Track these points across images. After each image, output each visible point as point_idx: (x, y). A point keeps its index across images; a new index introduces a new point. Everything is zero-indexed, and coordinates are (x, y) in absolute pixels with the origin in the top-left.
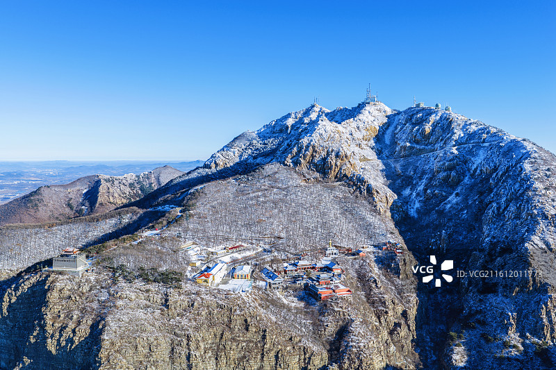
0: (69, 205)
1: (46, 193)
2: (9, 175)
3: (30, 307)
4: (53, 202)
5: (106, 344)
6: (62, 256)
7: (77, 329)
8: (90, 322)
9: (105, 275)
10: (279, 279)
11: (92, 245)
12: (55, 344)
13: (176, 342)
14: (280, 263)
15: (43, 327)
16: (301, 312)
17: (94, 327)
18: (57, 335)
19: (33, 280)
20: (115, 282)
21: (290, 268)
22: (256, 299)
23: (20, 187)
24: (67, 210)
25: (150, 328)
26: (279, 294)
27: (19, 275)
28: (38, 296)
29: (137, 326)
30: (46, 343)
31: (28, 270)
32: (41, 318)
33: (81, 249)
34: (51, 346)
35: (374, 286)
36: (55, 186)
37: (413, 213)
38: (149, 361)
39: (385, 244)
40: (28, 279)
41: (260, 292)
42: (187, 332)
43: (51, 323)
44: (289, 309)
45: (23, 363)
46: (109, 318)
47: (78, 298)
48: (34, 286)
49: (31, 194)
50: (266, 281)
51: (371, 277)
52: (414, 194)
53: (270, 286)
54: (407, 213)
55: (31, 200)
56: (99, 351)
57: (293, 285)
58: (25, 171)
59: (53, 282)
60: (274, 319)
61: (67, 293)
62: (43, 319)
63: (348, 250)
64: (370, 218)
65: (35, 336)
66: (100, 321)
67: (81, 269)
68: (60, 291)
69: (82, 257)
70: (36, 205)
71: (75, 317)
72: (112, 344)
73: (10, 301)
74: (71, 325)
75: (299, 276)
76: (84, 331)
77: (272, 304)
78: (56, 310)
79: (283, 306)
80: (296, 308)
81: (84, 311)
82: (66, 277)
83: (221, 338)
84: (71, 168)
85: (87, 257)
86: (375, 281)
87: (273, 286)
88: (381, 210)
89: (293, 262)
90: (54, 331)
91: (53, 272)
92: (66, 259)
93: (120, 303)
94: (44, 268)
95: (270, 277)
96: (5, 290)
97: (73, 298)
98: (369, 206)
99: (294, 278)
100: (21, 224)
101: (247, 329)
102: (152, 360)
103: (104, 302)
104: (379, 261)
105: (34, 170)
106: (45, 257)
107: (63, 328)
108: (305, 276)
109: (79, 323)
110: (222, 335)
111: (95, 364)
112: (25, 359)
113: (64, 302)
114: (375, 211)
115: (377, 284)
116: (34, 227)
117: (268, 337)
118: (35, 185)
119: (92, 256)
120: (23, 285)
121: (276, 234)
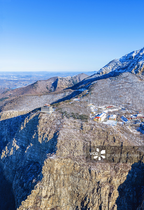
0: (47, 88)
1: (39, 83)
2: (27, 76)
3: (33, 125)
4: (41, 87)
5: (59, 141)
6: (44, 107)
7: (49, 135)
8: (53, 133)
9: (59, 115)
10: (129, 122)
11: (54, 103)
12: (41, 139)
13: (85, 144)
14: (129, 114)
15: (37, 133)
16: (138, 137)
17: (55, 134)
18: (42, 136)
19: (34, 115)
20: (63, 118)
21: (134, 117)
22: (118, 129)
23: (31, 81)
24: (46, 90)
25: (75, 137)
26: (128, 128)
27: (30, 113)
28: (35, 121)
29: (71, 135)
30: (38, 139)
31: (33, 111)
32: (37, 129)
33: (51, 105)
34: (40, 140)
36: (42, 81)
38: (75, 150)
40: (33, 114)
41: (120, 126)
42: (90, 140)
43: (40, 132)
44: (133, 135)
45: (30, 145)
46: (60, 132)
47: (49, 123)
48: (34, 117)
49: (34, 84)
50: (123, 122)
53: (124, 124)
55: (34, 85)
56: (56, 144)
57: (135, 124)
58: (33, 75)
59: (41, 116)
60: (126, 138)
61: (46, 121)
62: (37, 130)
65: (34, 136)
66: (57, 132)
67: (51, 112)
68: (43, 120)
69: (51, 108)
70: (36, 87)
71: (48, 130)
72: (61, 142)
73: (26, 122)
74: (47, 133)
75: (138, 121)
76: (51, 136)
77: (126, 132)
78: (42, 127)
79: (130, 133)
80: (136, 134)
81: (51, 128)
82: (46, 115)
83: (104, 144)
84: (48, 74)
85: (53, 108)
87: (126, 124)
89: (135, 114)
90: (41, 135)
91: (41, 112)
92: (46, 108)
93: (64, 126)
94: (38, 111)
95: (125, 120)
96: (25, 118)
97: (48, 123)
99: (135, 121)
100: (31, 94)
101: (115, 141)
102: (76, 150)
103: (59, 125)
105: (35, 74)
106: (38, 107)
107: (44, 134)
108: (140, 121)
109: (50, 132)
110: (104, 143)
111: (55, 149)
112: (31, 144)
113: (44, 124)
116: (35, 95)
118: (36, 80)
119: (55, 107)
120: (31, 116)
121: (127, 102)
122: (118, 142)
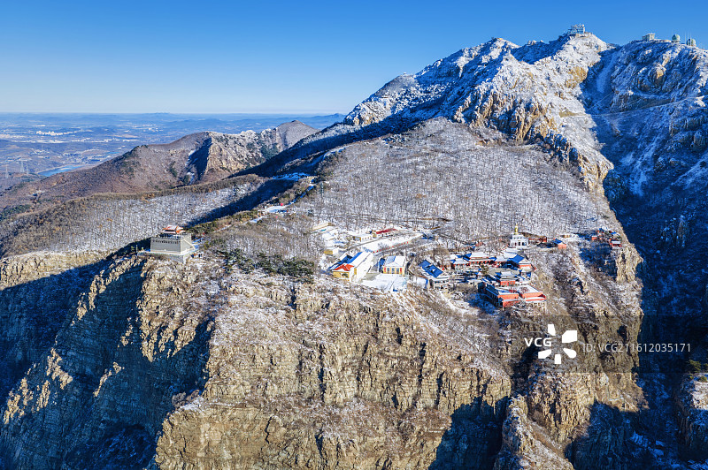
0: (172, 171)
1: (142, 153)
2: (99, 131)
3: (122, 300)
4: (151, 168)
5: (215, 352)
6: (162, 235)
7: (179, 331)
8: (196, 323)
9: (215, 262)
10: (444, 277)
11: (197, 222)
12: (153, 348)
13: (305, 354)
14: (446, 254)
15: (137, 326)
16: (473, 323)
17: (201, 329)
18: (155, 336)
19: (126, 265)
20: (227, 272)
21: (460, 261)
22: (411, 302)
23: (112, 146)
24: (169, 177)
25: (271, 334)
26: (444, 296)
27: (110, 258)
28: (132, 287)
29: (255, 330)
30: (141, 346)
31: (120, 253)
32: (135, 314)
33: (186, 228)
34: (148, 351)
35: (578, 290)
36: (154, 146)
37: (636, 189)
38: (270, 377)
39: (595, 233)
40: (120, 263)
41: (418, 293)
42: (319, 342)
43: (148, 322)
44: (457, 318)
45: (113, 371)
46: (219, 319)
47: (181, 290)
48: (127, 273)
49: (125, 156)
50: (425, 278)
51: (574, 277)
52: (639, 162)
53: (431, 285)
54: (628, 189)
55: (125, 163)
56: (206, 360)
57: (464, 285)
58: (120, 126)
59: (150, 268)
60: (436, 329)
61: (167, 284)
62: (138, 315)
63: (541, 239)
64: (574, 195)
65: (127, 338)
66: (208, 322)
67: (185, 253)
68: (159, 280)
69: (186, 240)
70: (131, 170)
71: (177, 315)
72: (224, 352)
73: (98, 291)
74: (173, 325)
75: (472, 273)
76: (188, 333)
77: (434, 310)
78: (154, 305)
79: (449, 313)
80: (467, 316)
81: (188, 307)
82: (167, 262)
83: (365, 351)
84: (172, 122)
85: (193, 238)
86: (580, 283)
87: (435, 285)
88: (590, 185)
89: (463, 253)
90: (152, 332)
91: (151, 256)
92: (166, 239)
93: (233, 299)
94: (140, 250)
95: (432, 273)
96: (92, 277)
97: (176, 291)
98: (573, 179)
99: (464, 274)
100: (112, 193)
101: (399, 342)
102: (274, 376)
103: (213, 297)
104: (586, 255)
105: (129, 124)
106: (141, 236)
107: (162, 329)
108: (480, 274)
109: (182, 323)
110: (366, 347)
111: (202, 376)
112: (116, 365)
113: (163, 295)
114: (581, 185)
115: (582, 288)
116: (128, 197)
117: (427, 354)
118: (130, 144)
119: (200, 237)
120: (113, 271)
121: (441, 214)
122: (409, 343)
